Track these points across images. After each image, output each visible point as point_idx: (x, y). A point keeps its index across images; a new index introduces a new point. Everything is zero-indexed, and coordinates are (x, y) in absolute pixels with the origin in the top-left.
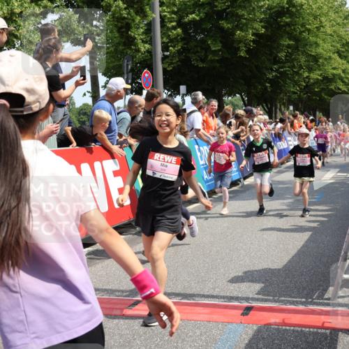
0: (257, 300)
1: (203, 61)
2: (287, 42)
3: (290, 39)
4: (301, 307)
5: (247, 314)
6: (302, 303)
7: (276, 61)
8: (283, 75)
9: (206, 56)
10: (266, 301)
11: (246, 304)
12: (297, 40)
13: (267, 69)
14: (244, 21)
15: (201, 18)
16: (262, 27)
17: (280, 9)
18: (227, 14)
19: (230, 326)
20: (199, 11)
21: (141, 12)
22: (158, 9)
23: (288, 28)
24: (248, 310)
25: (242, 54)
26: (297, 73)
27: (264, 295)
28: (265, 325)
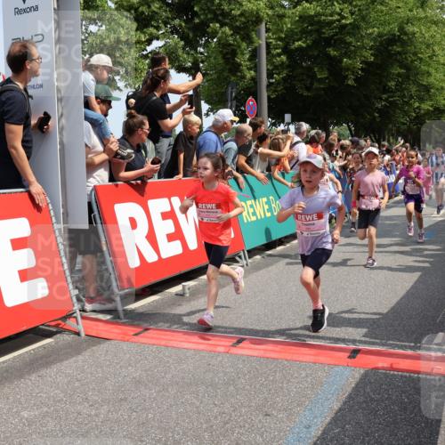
0: (365, 343)
1: (308, 89)
2: (397, 70)
3: (401, 68)
4: (409, 352)
5: (354, 358)
6: (411, 348)
7: (386, 90)
8: (393, 104)
9: (312, 84)
10: (373, 344)
11: (352, 347)
12: (408, 68)
13: (375, 98)
14: (353, 48)
15: (308, 46)
16: (371, 55)
17: (391, 37)
18: (335, 41)
19: (336, 369)
20: (306, 38)
21: (248, 39)
22: (264, 35)
23: (399, 57)
24: (355, 352)
25: (350, 82)
26: (407, 103)
27: (371, 338)
28: (373, 369)
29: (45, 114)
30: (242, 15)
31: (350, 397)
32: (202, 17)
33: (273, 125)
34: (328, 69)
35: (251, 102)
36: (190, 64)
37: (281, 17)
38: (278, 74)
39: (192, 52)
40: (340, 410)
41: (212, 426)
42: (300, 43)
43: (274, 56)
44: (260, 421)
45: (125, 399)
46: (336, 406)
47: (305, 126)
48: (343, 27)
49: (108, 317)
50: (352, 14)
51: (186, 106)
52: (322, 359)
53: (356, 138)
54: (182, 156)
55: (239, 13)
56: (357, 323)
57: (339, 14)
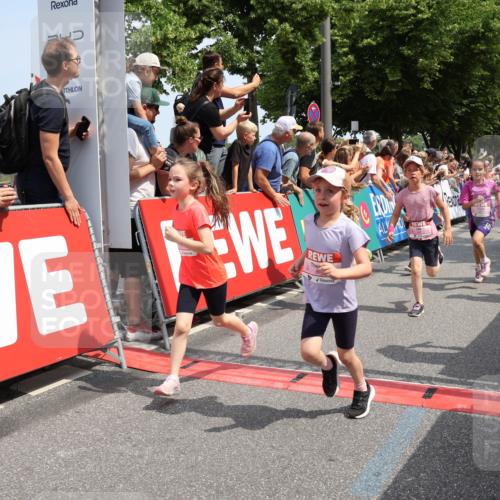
0: (442, 381)
1: (379, 93)
2: (480, 72)
3: (485, 70)
5: (430, 397)
7: (467, 94)
8: (475, 111)
9: (383, 87)
10: (452, 382)
11: (428, 385)
12: (492, 70)
13: (454, 103)
14: (430, 47)
15: (379, 44)
16: (451, 54)
17: (474, 34)
18: (410, 38)
19: (409, 409)
20: (376, 35)
21: (310, 36)
22: (329, 31)
23: (482, 57)
24: (431, 392)
25: (426, 86)
26: (491, 110)
27: (449, 375)
28: (450, 411)
29: (84, 118)
30: (304, 8)
31: (425, 442)
32: (259, 11)
33: (338, 133)
34: (402, 71)
35: (313, 107)
36: (245, 65)
37: (349, 11)
38: (345, 76)
39: (248, 51)
40: (414, 456)
41: (269, 471)
42: (369, 40)
43: (339, 55)
44: (323, 467)
45: (172, 440)
46: (410, 451)
47: (375, 135)
48: (420, 22)
49: (153, 347)
50: (430, 7)
51: (242, 111)
52: (392, 398)
53: (432, 149)
54: (236, 168)
55: (300, 6)
56: (433, 359)
57: (415, 8)
